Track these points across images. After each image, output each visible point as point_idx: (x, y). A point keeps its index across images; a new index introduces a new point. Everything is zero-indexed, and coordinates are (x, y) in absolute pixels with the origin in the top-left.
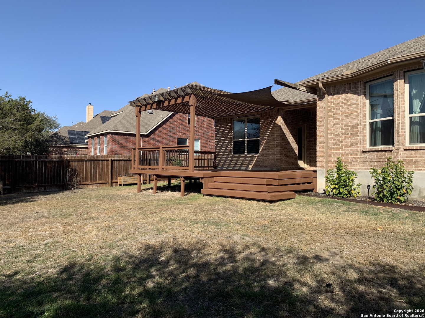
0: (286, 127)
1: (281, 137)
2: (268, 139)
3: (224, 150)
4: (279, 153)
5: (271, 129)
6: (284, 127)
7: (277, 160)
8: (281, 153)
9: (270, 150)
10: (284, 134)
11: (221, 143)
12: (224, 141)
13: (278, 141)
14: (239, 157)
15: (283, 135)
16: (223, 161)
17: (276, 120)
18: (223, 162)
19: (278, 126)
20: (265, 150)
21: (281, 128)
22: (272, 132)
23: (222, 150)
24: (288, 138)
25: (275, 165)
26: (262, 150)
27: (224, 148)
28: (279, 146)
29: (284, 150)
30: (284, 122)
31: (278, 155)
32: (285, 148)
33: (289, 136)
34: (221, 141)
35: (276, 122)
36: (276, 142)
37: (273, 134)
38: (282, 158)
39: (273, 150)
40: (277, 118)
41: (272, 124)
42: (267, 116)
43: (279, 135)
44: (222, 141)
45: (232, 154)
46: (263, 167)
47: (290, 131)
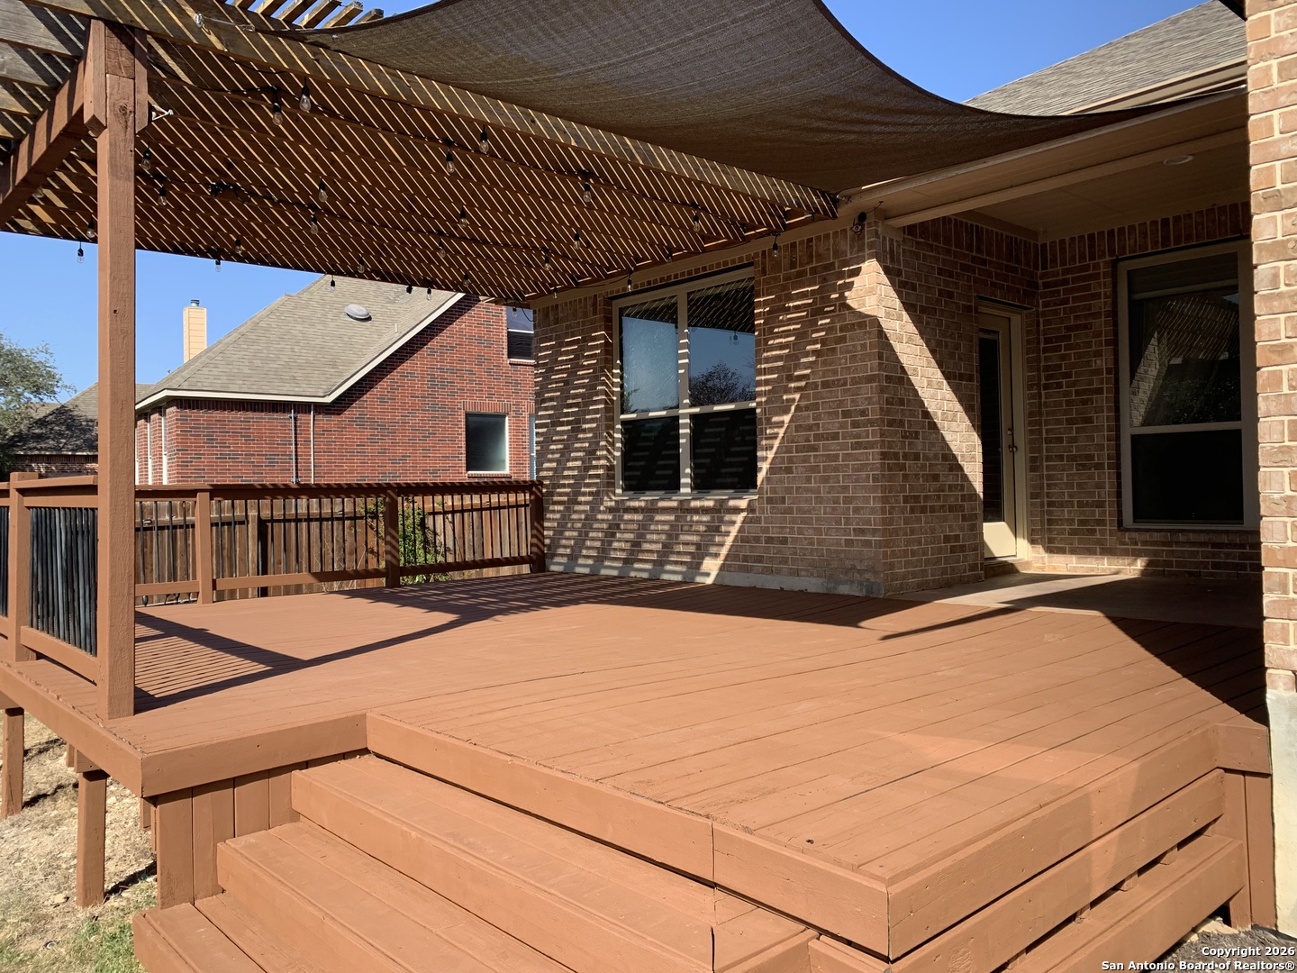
0: (911, 328)
1: (882, 390)
2: (803, 403)
3: (576, 473)
4: (874, 489)
5: (823, 341)
6: (902, 327)
7: (862, 532)
8: (884, 489)
9: (815, 469)
10: (902, 368)
11: (563, 433)
12: (577, 421)
13: (863, 413)
14: (651, 510)
15: (897, 378)
16: (573, 529)
17: (849, 286)
18: (575, 534)
19: (862, 325)
20: (789, 470)
21: (881, 334)
22: (825, 363)
23: (570, 473)
24: (925, 394)
25: (848, 563)
26: (771, 470)
27: (576, 459)
28: (871, 445)
29: (903, 467)
30: (900, 297)
31: (867, 499)
32: (906, 456)
33: (930, 384)
34: (562, 424)
35: (852, 299)
36: (855, 424)
37: (835, 372)
38: (891, 522)
39: (836, 469)
40: (856, 272)
41: (824, 315)
42: (793, 265)
43: (870, 379)
44: (568, 423)
45: (619, 491)
46: (778, 572)
47: (933, 352)
